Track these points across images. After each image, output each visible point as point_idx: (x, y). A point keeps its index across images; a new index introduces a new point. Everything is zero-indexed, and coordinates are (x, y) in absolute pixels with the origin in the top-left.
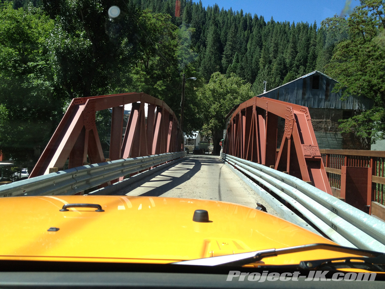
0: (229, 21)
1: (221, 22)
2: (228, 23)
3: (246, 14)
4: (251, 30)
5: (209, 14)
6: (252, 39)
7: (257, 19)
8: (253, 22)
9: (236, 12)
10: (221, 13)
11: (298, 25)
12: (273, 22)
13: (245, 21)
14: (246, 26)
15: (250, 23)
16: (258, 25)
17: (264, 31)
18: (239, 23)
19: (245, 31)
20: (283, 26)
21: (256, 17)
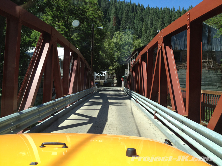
0: (123, 7)
1: (118, 7)
2: (123, 8)
3: (133, 3)
4: (136, 12)
5: (111, 3)
6: (137, 17)
7: (140, 6)
8: (138, 8)
9: (127, 2)
10: (119, 3)
11: (164, 9)
12: (149, 8)
13: (133, 7)
14: (133, 10)
15: (136, 8)
16: (140, 9)
17: (144, 13)
18: (129, 8)
19: (133, 13)
20: (155, 10)
21: (139, 5)
